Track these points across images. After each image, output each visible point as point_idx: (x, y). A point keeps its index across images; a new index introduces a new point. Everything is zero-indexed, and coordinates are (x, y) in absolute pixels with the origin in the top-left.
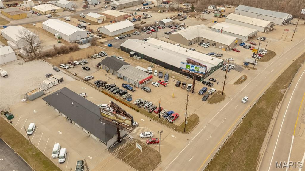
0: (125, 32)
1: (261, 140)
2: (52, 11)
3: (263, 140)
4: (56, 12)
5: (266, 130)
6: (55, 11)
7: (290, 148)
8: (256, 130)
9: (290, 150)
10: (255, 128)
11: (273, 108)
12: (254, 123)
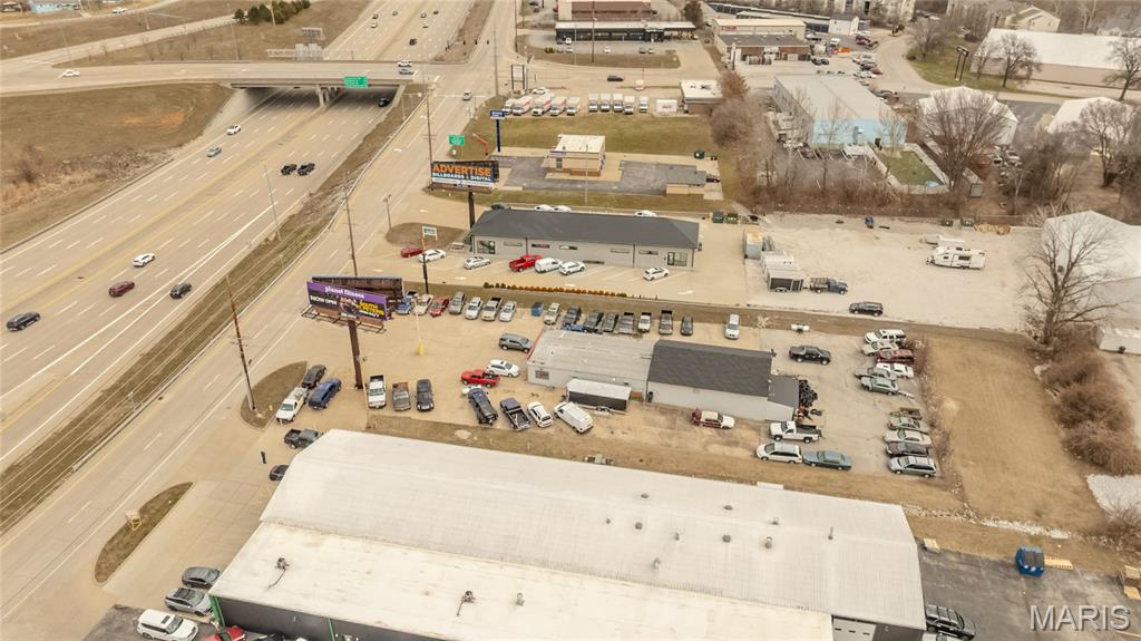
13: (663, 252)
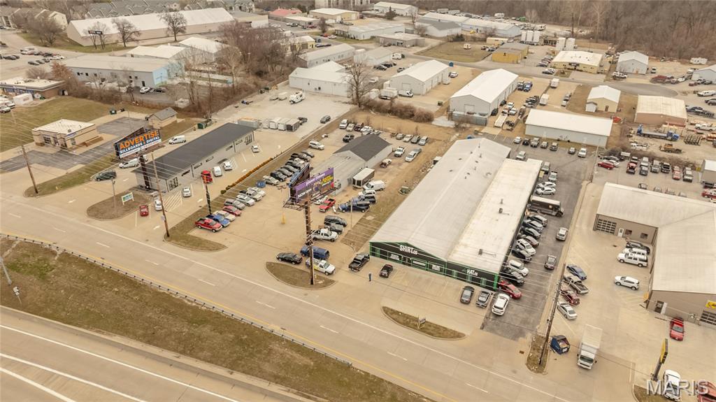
0: (569, 141)
1: (151, 339)
2: (570, 64)
3: (149, 342)
4: (578, 70)
5: (183, 353)
6: (577, 68)
7: (128, 394)
8: (182, 332)
9: (123, 393)
10: (186, 330)
11: (277, 379)
12: (206, 330)
13: (244, 139)
